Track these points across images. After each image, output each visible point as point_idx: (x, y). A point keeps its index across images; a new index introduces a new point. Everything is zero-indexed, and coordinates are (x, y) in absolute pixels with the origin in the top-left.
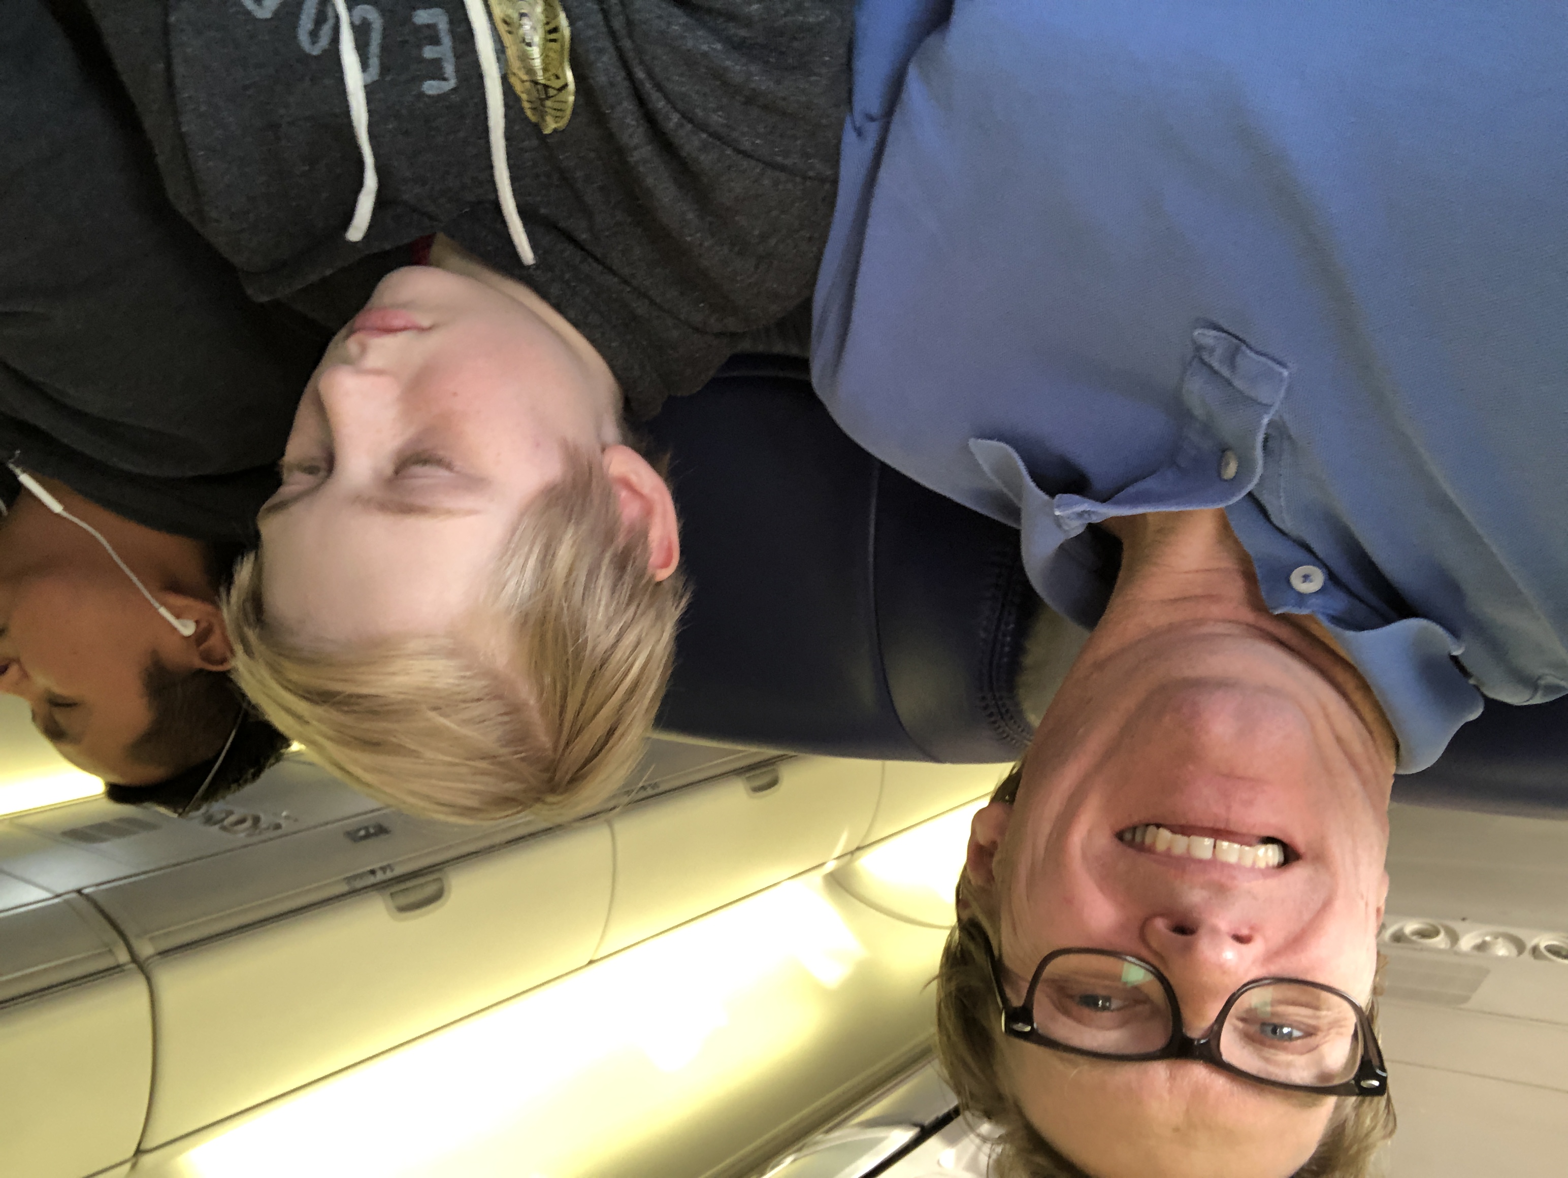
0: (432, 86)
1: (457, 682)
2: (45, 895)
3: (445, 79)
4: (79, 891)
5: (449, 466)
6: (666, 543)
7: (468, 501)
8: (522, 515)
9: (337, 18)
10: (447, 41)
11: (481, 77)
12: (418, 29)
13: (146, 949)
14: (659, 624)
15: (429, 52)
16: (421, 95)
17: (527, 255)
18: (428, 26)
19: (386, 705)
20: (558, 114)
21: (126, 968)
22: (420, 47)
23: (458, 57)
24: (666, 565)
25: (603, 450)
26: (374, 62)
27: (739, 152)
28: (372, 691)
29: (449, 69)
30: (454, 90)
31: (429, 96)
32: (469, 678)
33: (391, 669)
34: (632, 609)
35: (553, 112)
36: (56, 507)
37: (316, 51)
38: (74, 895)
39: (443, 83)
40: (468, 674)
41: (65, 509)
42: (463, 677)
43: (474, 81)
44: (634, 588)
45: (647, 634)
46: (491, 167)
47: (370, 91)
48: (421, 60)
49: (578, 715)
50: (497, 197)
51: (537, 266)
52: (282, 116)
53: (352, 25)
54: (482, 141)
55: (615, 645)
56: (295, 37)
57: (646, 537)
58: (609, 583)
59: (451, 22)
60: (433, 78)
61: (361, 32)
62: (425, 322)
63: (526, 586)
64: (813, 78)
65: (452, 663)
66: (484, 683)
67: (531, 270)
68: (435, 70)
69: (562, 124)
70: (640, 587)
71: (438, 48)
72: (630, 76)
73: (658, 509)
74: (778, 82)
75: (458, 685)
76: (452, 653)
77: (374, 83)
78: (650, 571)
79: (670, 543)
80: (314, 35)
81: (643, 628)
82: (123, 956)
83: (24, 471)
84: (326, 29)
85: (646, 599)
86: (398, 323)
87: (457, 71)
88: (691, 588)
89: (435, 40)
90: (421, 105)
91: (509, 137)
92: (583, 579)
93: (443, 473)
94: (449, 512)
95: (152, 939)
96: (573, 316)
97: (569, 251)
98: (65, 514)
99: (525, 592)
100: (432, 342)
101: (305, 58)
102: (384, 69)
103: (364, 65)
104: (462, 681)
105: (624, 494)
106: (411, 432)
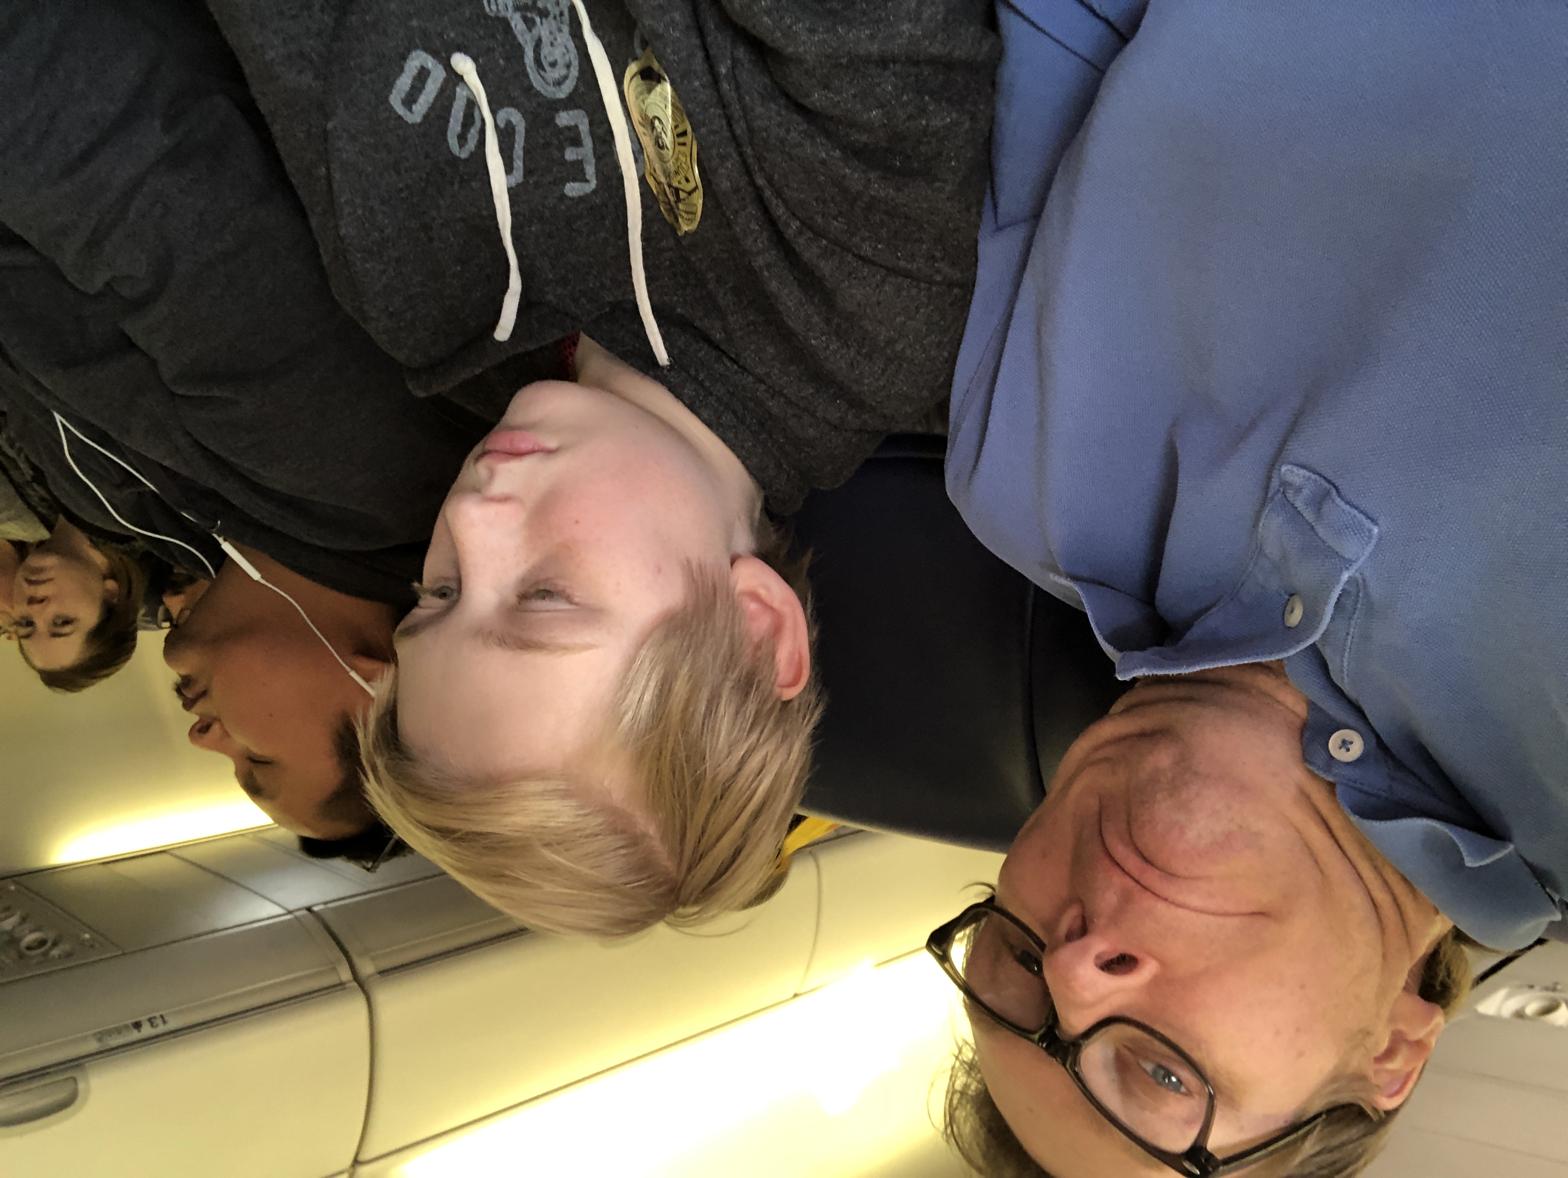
0: (573, 189)
1: (571, 820)
2: (278, 910)
3: (587, 181)
4: (309, 909)
5: (569, 599)
6: (796, 657)
7: (585, 636)
8: (640, 646)
9: (483, 121)
10: (588, 141)
11: (621, 178)
12: (560, 131)
13: (367, 968)
14: (785, 747)
15: (570, 154)
16: (563, 197)
17: (662, 355)
18: (569, 128)
19: (503, 842)
20: (690, 216)
21: (347, 985)
22: (562, 149)
23: (598, 158)
24: (794, 683)
25: (733, 561)
26: (519, 164)
27: (861, 258)
28: (490, 830)
29: (590, 170)
30: (594, 192)
31: (572, 199)
32: (585, 815)
33: (506, 810)
34: (754, 736)
35: (685, 216)
36: (255, 575)
37: (464, 155)
38: (305, 912)
39: (584, 185)
40: (582, 812)
41: (262, 577)
42: (579, 815)
43: (615, 181)
44: (757, 713)
45: (772, 758)
46: (629, 268)
47: (514, 193)
48: (563, 162)
49: (699, 842)
50: (635, 298)
51: (671, 367)
52: (434, 219)
53: (496, 126)
54: (621, 243)
55: (735, 775)
56: (446, 140)
57: (774, 657)
58: (732, 709)
59: (591, 124)
60: (574, 180)
61: (506, 136)
62: (552, 444)
63: (641, 722)
64: (937, 184)
65: (566, 802)
66: (600, 820)
67: (665, 371)
68: (577, 172)
69: (693, 227)
70: (764, 712)
71: (579, 150)
72: (752, 183)
73: (789, 623)
74: (898, 189)
75: (574, 823)
76: (566, 795)
77: (518, 185)
78: (777, 690)
79: (800, 657)
80: (462, 138)
81: (767, 753)
82: (345, 975)
83: (225, 540)
84: (473, 132)
85: (770, 725)
86: (524, 446)
87: (598, 171)
88: (826, 698)
89: (577, 142)
90: (563, 207)
91: (646, 238)
92: (702, 708)
93: (563, 605)
94: (566, 649)
95: (373, 959)
96: (706, 417)
97: (704, 352)
98: (263, 582)
99: (640, 727)
100: (557, 466)
101: (454, 160)
102: (528, 172)
103: (509, 168)
104: (580, 819)
105: (753, 606)
106: (535, 559)
